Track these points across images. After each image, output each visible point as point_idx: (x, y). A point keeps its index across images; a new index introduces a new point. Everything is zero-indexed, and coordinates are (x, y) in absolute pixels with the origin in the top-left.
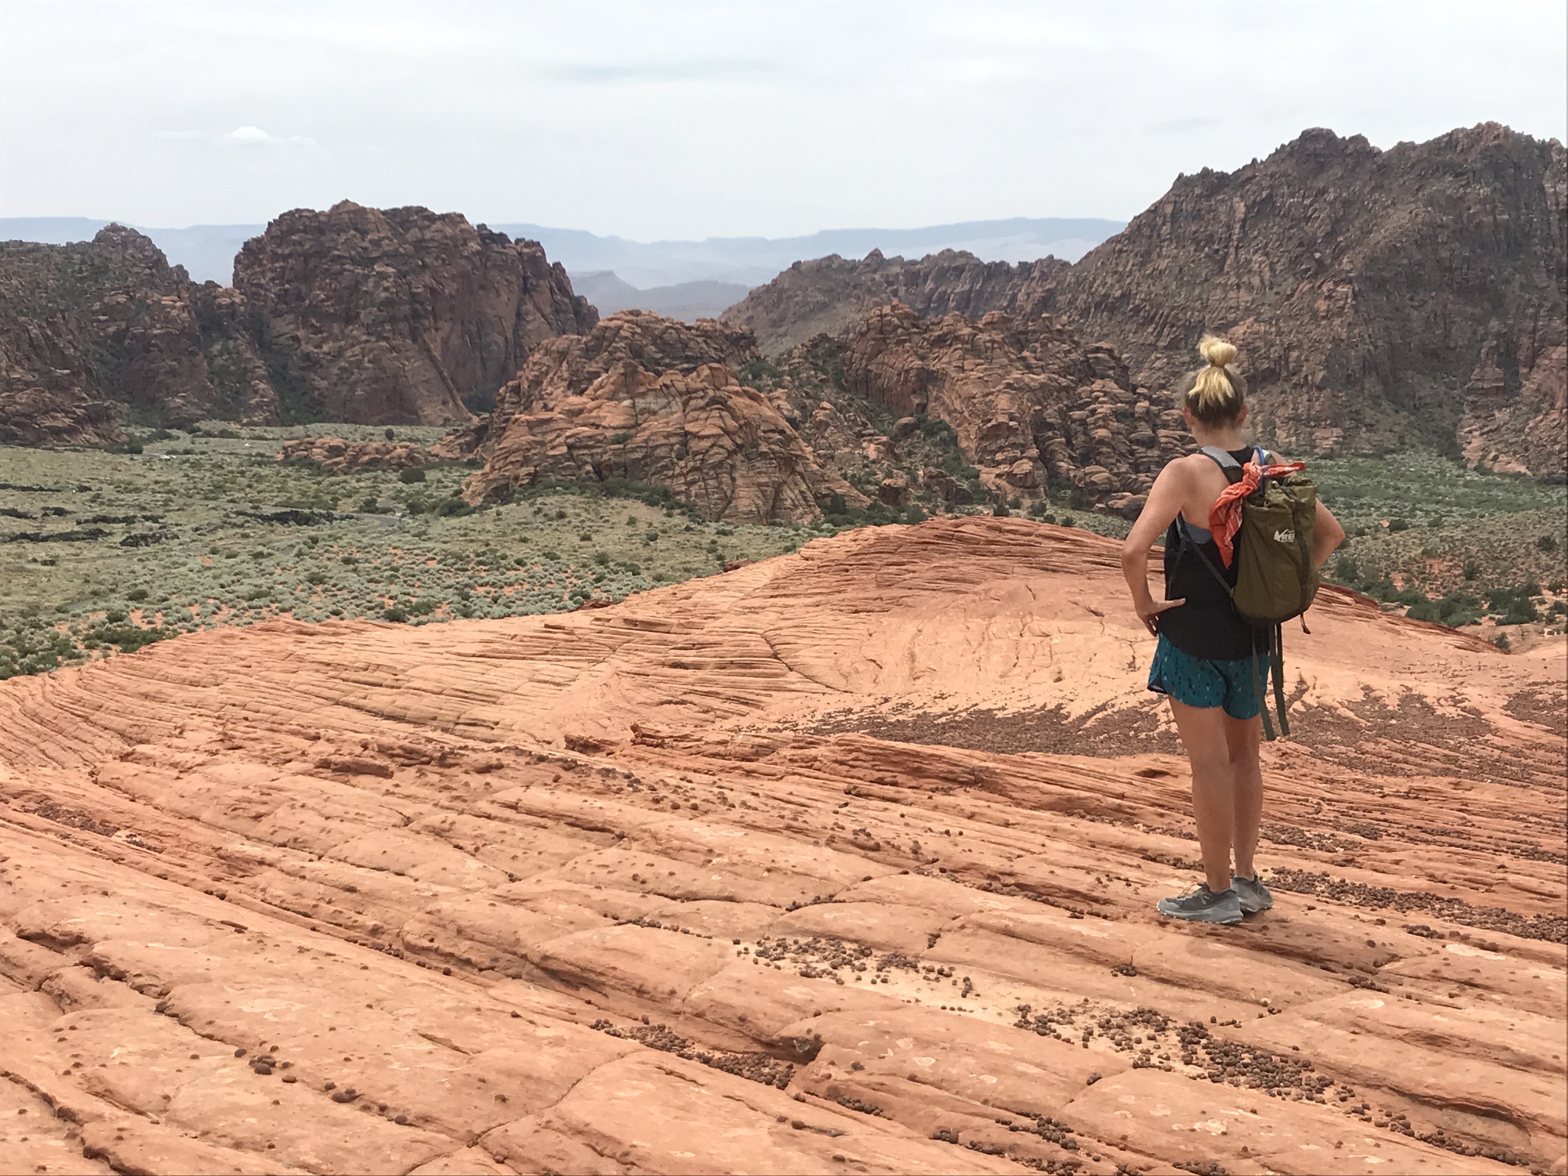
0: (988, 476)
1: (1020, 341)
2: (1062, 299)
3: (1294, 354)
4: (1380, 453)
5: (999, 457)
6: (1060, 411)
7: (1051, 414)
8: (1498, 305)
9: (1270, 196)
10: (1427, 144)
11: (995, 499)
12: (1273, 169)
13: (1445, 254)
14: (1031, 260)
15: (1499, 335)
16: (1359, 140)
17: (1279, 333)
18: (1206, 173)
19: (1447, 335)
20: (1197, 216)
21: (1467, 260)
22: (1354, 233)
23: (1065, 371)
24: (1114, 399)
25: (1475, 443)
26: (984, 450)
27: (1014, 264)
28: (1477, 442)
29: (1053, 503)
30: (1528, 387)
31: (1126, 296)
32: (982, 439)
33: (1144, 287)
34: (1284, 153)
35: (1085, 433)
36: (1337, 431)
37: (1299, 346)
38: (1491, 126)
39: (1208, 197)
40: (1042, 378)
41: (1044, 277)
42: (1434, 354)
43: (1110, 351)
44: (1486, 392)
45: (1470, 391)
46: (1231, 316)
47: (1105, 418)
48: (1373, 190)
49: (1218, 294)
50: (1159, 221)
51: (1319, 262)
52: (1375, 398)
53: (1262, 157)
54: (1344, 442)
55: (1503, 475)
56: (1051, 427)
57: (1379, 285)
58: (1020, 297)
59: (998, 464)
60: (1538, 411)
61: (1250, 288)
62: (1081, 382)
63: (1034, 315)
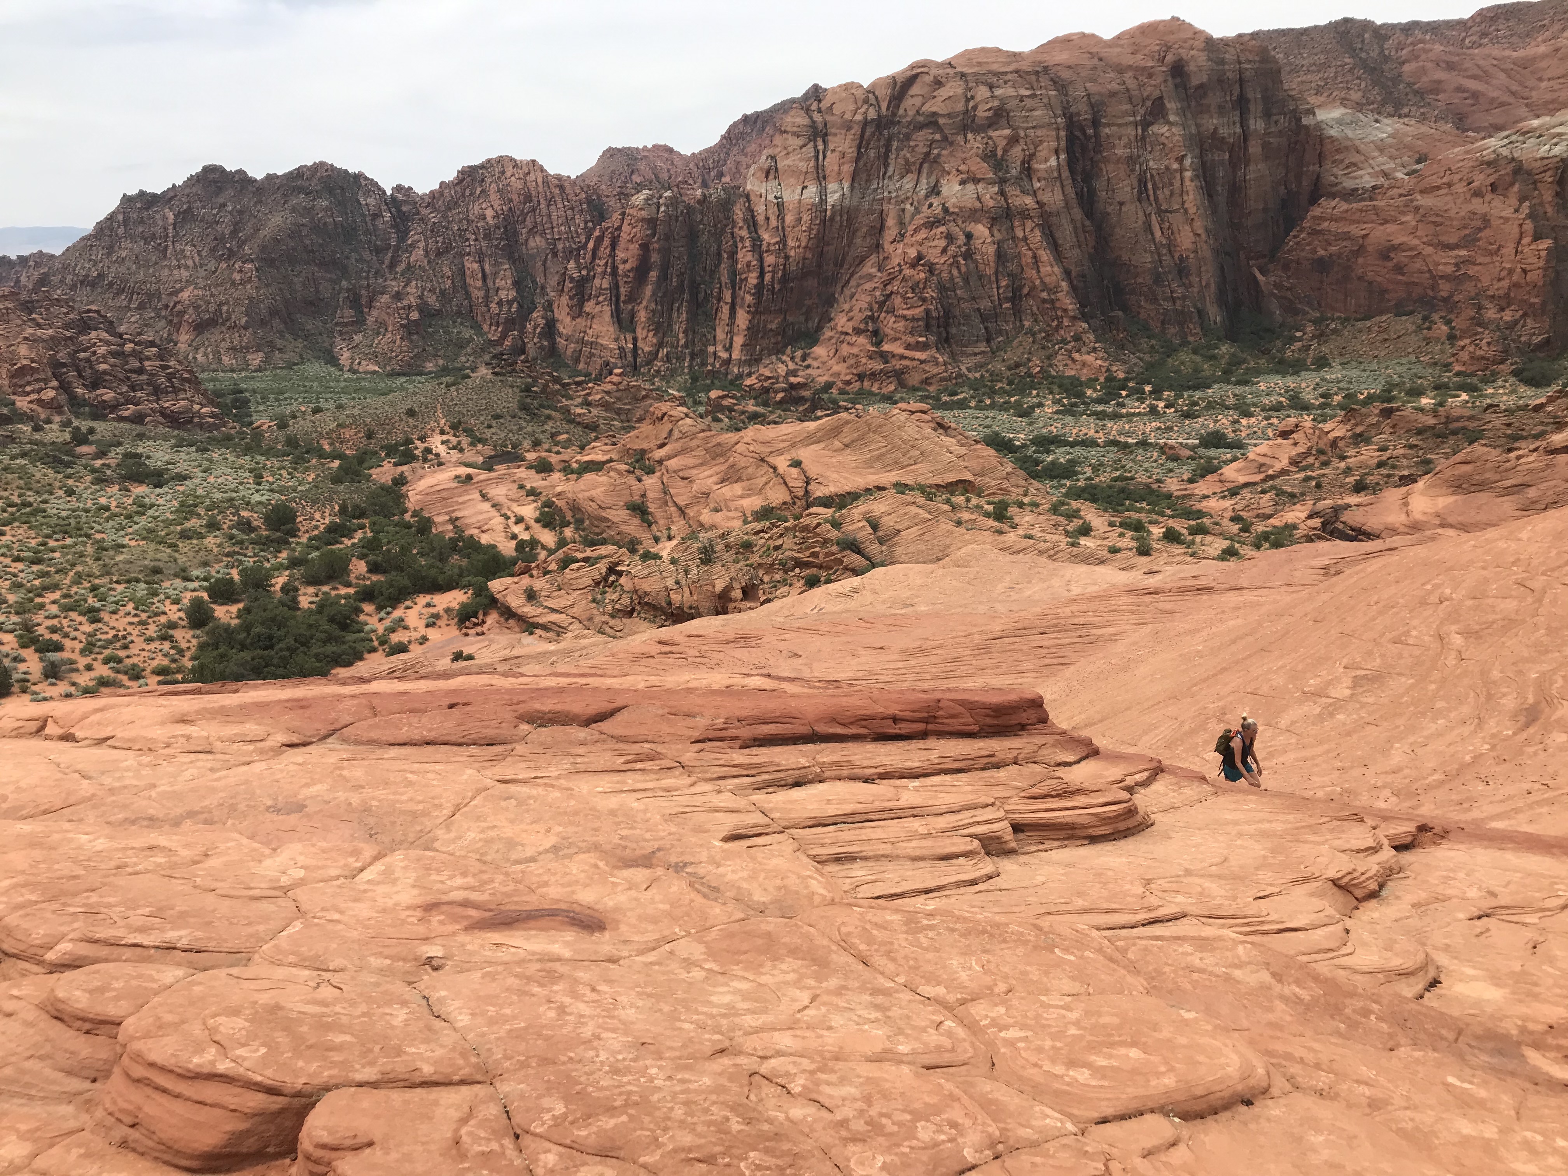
0: (22, 403)
1: (28, 307)
2: (55, 279)
3: (225, 308)
4: (290, 366)
5: (28, 389)
6: (69, 354)
7: (62, 356)
8: (345, 272)
9: (189, 208)
10: (285, 175)
11: (31, 418)
12: (187, 191)
13: (308, 242)
14: (26, 253)
15: (348, 290)
16: (241, 172)
17: (212, 295)
18: (142, 193)
19: (317, 292)
20: (142, 222)
21: (321, 245)
22: (248, 230)
23: (66, 327)
24: (107, 343)
25: (345, 357)
26: (15, 385)
27: (14, 257)
28: (346, 355)
29: (77, 417)
30: (370, 320)
31: (101, 276)
32: (12, 377)
33: (113, 269)
34: (193, 181)
35: (91, 367)
36: (261, 354)
37: (227, 303)
38: (322, 164)
39: (147, 209)
40: (51, 332)
41: (37, 265)
42: (312, 303)
43: (98, 312)
44: (346, 325)
45: (337, 324)
46: (178, 286)
47: (104, 357)
48: (256, 204)
49: (166, 272)
50: (115, 225)
51: (229, 249)
52: (281, 332)
53: (179, 183)
54: (267, 360)
55: (366, 373)
56: (64, 365)
57: (271, 262)
58: (23, 279)
59: (28, 394)
60: (378, 333)
61: (187, 267)
62: (80, 333)
63: (35, 290)
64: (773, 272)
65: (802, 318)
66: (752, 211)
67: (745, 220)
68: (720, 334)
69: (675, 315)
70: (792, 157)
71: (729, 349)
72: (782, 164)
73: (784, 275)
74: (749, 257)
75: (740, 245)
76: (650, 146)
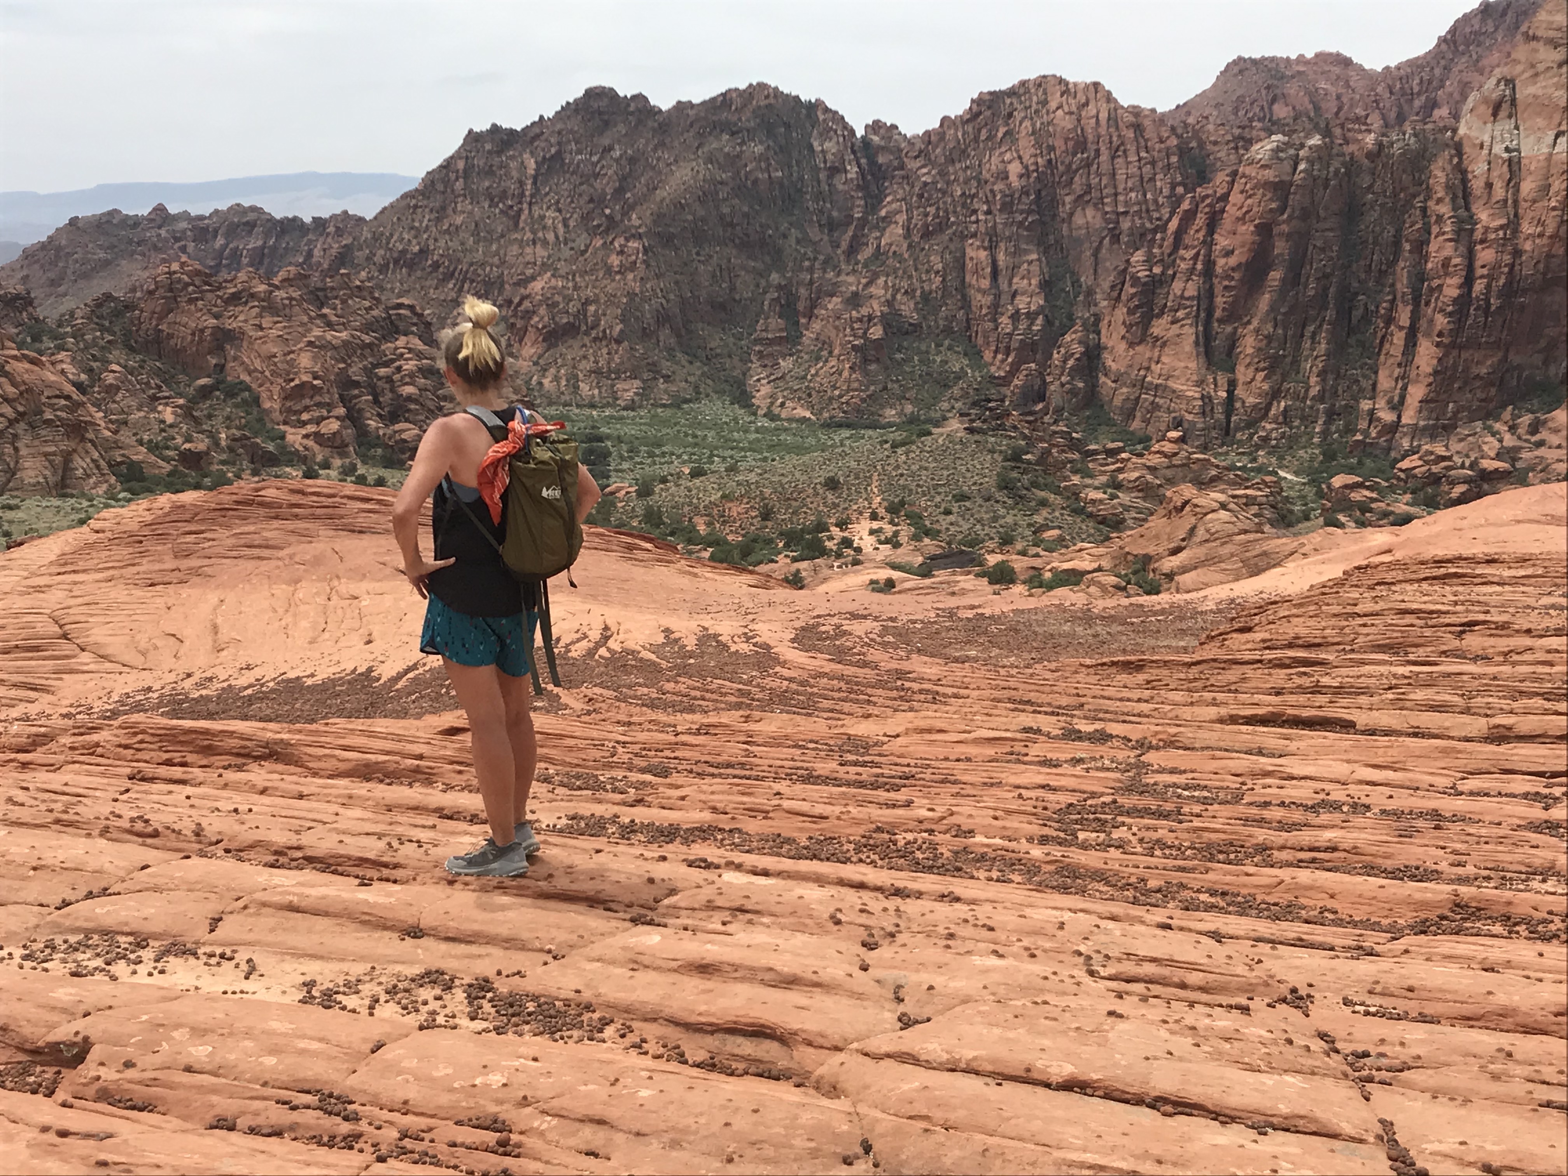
0: (295, 437)
1: (319, 297)
2: (360, 255)
3: (592, 308)
4: (678, 403)
5: (305, 417)
6: (365, 368)
7: (356, 372)
8: (777, 259)
9: (559, 153)
10: (704, 103)
11: (304, 460)
12: (559, 126)
13: (726, 210)
14: (325, 215)
15: (779, 287)
16: (640, 98)
17: (576, 288)
18: (495, 129)
19: (733, 288)
20: (489, 172)
21: (746, 215)
22: (640, 188)
23: (367, 328)
24: (420, 355)
25: (763, 391)
26: (289, 411)
27: (307, 220)
28: (765, 389)
29: (364, 463)
30: (809, 336)
31: (424, 252)
32: (286, 398)
33: (442, 243)
34: (569, 110)
35: (392, 390)
36: (637, 383)
37: (596, 301)
38: (762, 86)
39: (499, 153)
40: (344, 335)
41: (339, 232)
42: (722, 307)
43: (411, 308)
44: (771, 342)
45: (757, 341)
46: (529, 272)
47: (412, 375)
48: (655, 150)
49: (515, 250)
50: (452, 176)
51: (610, 218)
52: (670, 350)
53: (549, 114)
54: (644, 393)
55: (790, 420)
56: (357, 384)
57: (667, 240)
58: (317, 252)
59: (304, 424)
60: (818, 359)
61: (545, 243)
62: (384, 338)
63: (332, 271)
64: (1491, 277)
65: (1538, 359)
66: (1464, 172)
67: (1448, 187)
68: (1385, 381)
69: (1307, 344)
70: (1542, 82)
71: (1397, 406)
72: (1524, 92)
73: (1509, 283)
74: (1449, 250)
75: (1435, 230)
76: (1310, 55)
